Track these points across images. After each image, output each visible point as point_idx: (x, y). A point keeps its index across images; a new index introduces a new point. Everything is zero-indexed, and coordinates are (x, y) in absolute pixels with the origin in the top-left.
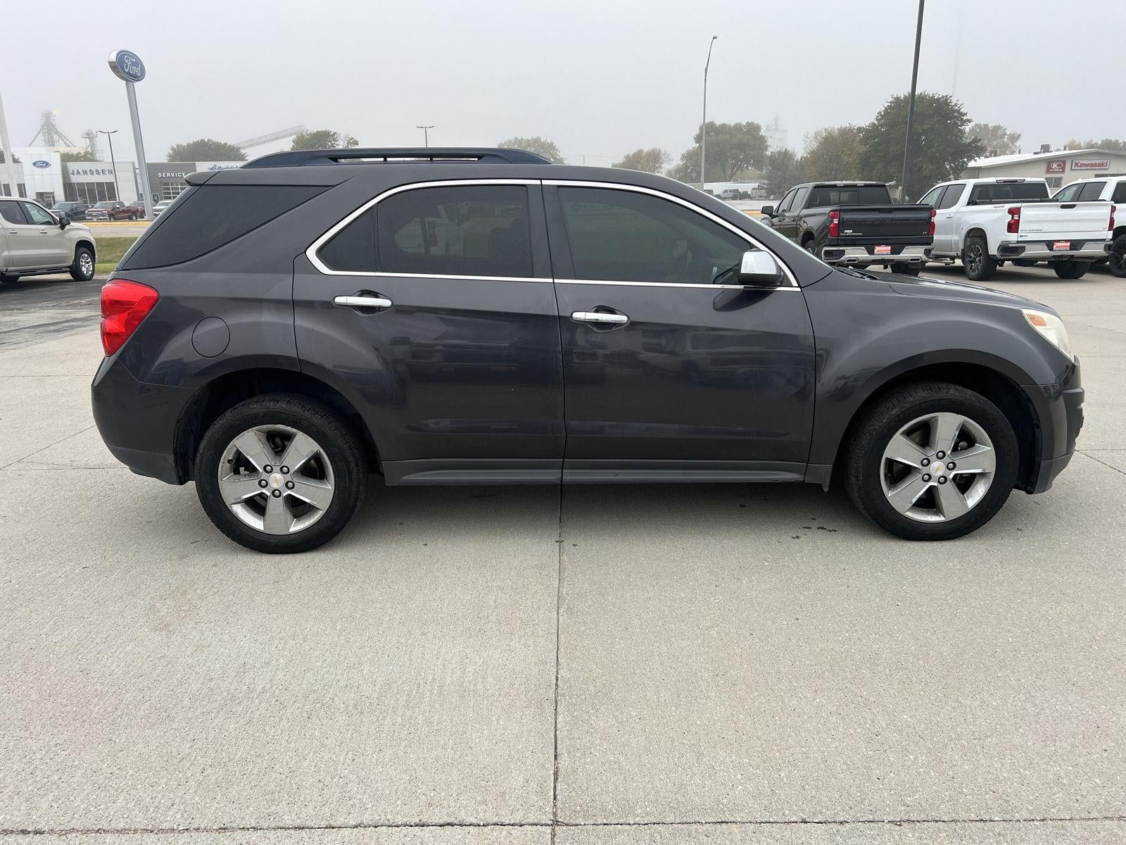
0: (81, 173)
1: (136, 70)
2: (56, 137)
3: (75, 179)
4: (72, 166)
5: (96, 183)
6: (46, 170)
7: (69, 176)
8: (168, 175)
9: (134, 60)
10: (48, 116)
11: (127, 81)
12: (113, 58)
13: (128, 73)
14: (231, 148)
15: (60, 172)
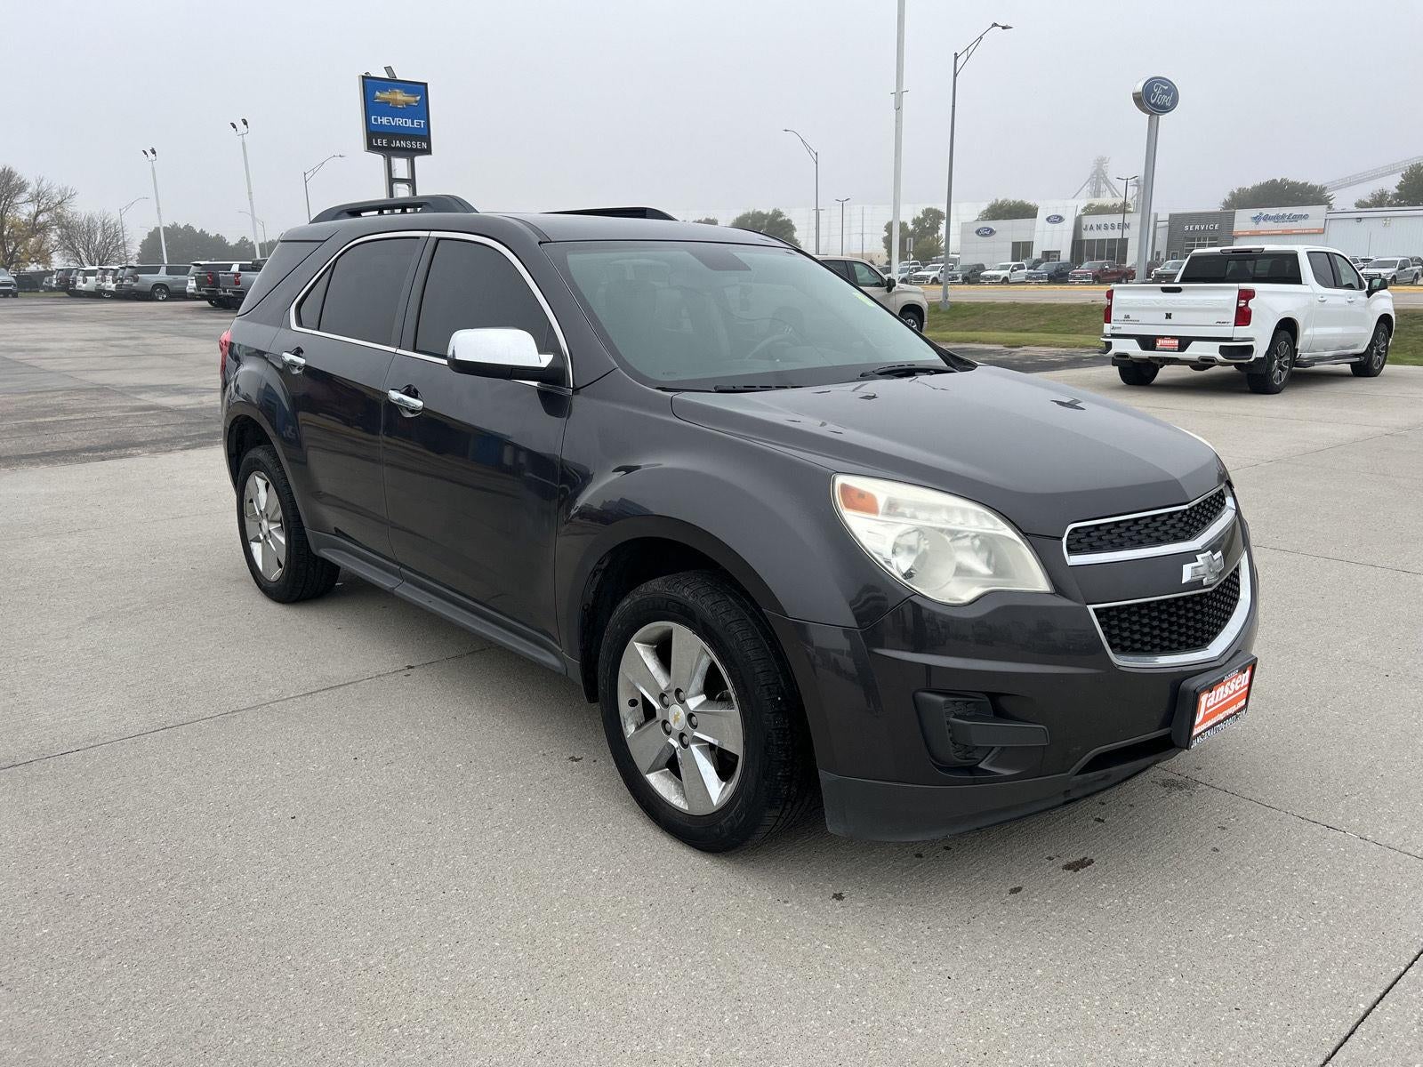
0: (1095, 228)
1: (1166, 100)
2: (1103, 187)
3: (1087, 235)
4: (1088, 220)
5: (1098, 240)
6: (1058, 226)
7: (1081, 232)
8: (1197, 227)
9: (1166, 88)
10: (1101, 162)
11: (1151, 114)
12: (1139, 88)
13: (1155, 105)
14: (1312, 189)
15: (1072, 228)
